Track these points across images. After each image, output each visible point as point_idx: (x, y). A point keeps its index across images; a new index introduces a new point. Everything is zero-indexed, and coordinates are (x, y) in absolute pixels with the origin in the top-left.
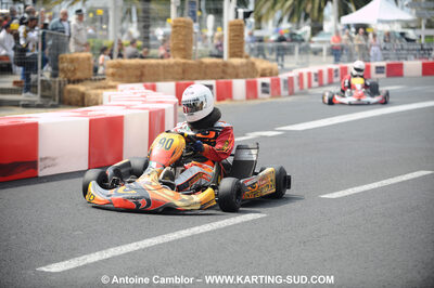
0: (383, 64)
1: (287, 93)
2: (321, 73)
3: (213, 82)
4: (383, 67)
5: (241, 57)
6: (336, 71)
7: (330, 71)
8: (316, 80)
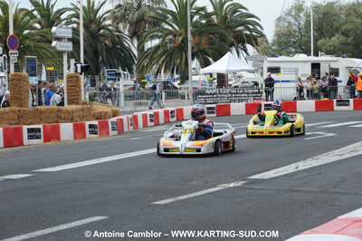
0: (214, 106)
1: (116, 132)
2: (157, 114)
3: (40, 126)
4: (214, 108)
5: (78, 104)
6: (172, 112)
7: (166, 113)
8: (151, 121)
